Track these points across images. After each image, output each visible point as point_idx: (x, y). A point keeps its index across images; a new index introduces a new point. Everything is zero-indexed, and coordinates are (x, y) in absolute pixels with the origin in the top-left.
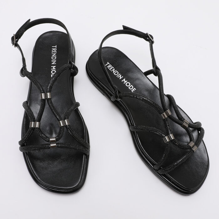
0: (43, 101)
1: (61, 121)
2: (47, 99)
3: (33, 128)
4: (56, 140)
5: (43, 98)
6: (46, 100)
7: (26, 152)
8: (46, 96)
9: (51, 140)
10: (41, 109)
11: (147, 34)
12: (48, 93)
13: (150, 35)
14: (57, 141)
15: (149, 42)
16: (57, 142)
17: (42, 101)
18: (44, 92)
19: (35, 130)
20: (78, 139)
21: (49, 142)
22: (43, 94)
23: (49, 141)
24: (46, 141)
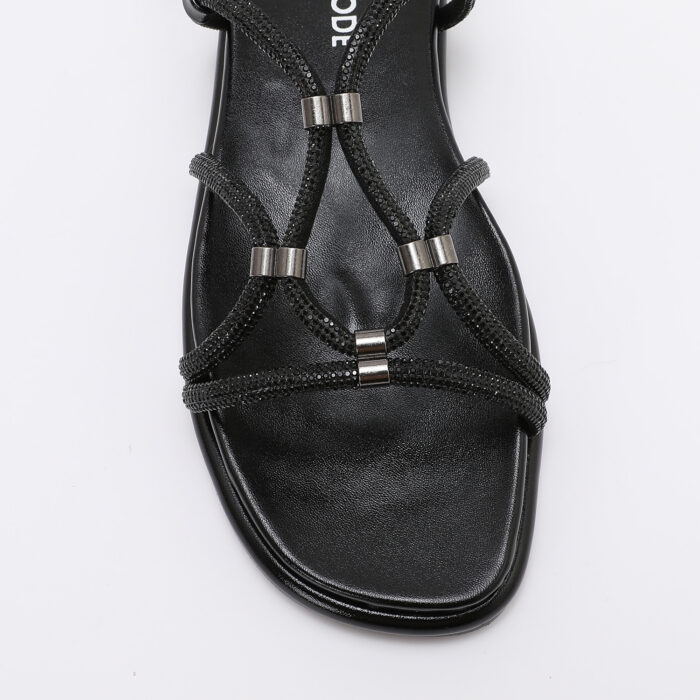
0: (322, 137)
1: (411, 246)
2: (338, 126)
3: (265, 278)
4: (389, 341)
5: (319, 121)
6: (335, 134)
7: (214, 414)
8: (333, 108)
9: (362, 346)
10: (312, 181)
12: (345, 97)
14: (394, 348)
16: (392, 355)
17: (316, 135)
18: (321, 92)
19: (280, 287)
20: (497, 341)
21: (350, 354)
22: (316, 99)
23: (351, 348)
24: (335, 347)
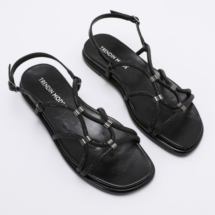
11: (133, 16)
13: (136, 17)
15: (136, 24)
22: (76, 110)
